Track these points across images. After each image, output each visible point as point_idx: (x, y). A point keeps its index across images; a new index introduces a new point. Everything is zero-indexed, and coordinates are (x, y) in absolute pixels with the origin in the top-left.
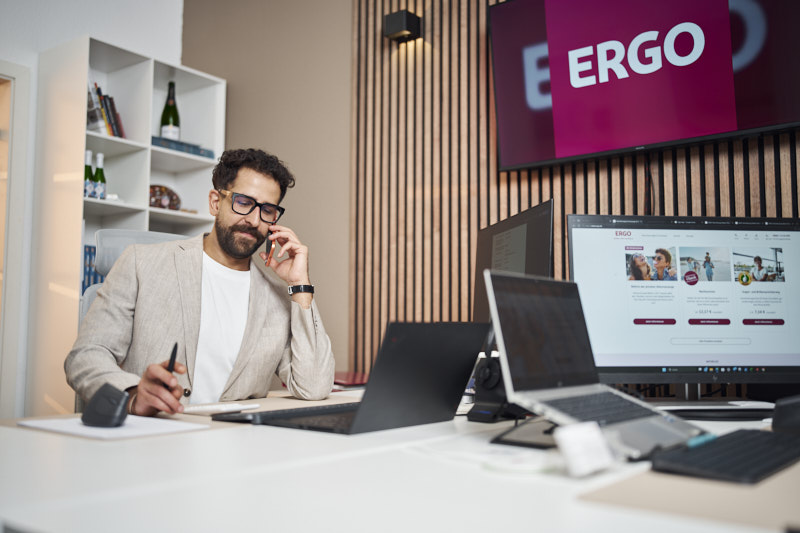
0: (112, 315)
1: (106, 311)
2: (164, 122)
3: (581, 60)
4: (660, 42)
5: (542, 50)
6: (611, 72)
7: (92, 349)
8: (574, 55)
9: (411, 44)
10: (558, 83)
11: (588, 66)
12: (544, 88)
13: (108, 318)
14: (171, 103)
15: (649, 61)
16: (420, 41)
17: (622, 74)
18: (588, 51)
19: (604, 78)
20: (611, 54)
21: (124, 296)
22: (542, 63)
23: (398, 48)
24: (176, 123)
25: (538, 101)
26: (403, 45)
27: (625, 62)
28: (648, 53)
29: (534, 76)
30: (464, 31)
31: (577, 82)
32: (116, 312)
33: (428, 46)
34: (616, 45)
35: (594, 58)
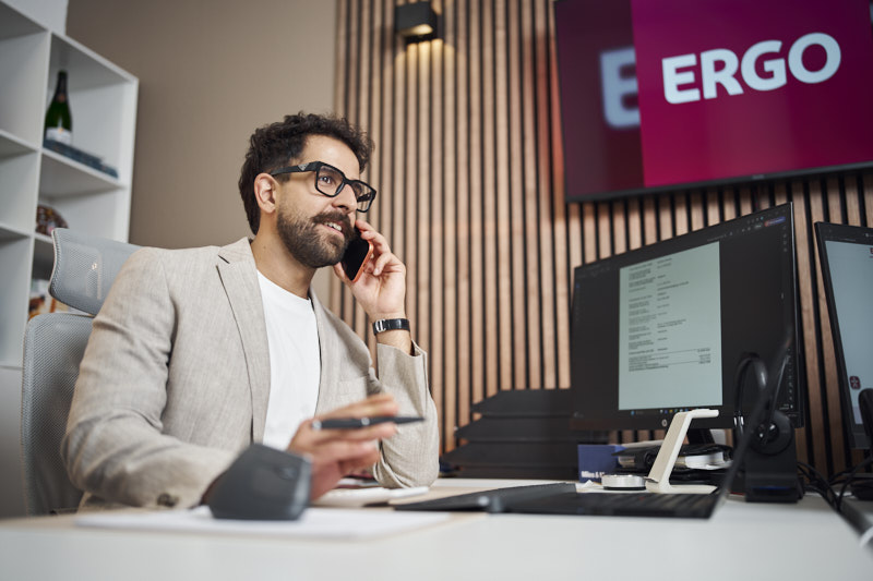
0: (139, 358)
1: (131, 353)
2: (50, 122)
3: (680, 70)
4: (783, 54)
5: (628, 56)
6: (720, 87)
7: (119, 417)
8: (669, 65)
9: (424, 47)
10: (648, 96)
11: (689, 77)
12: (629, 102)
13: (135, 365)
14: (61, 98)
15: (770, 75)
16: (437, 43)
17: (734, 89)
18: (690, 60)
19: (710, 92)
20: (719, 66)
21: (153, 329)
22: (626, 72)
23: (406, 50)
24: (68, 126)
25: (620, 116)
26: (412, 48)
27: (738, 76)
28: (768, 66)
29: (615, 87)
30: (501, 34)
31: (673, 96)
32: (145, 355)
33: (449, 50)
34: (727, 56)
35: (697, 69)
